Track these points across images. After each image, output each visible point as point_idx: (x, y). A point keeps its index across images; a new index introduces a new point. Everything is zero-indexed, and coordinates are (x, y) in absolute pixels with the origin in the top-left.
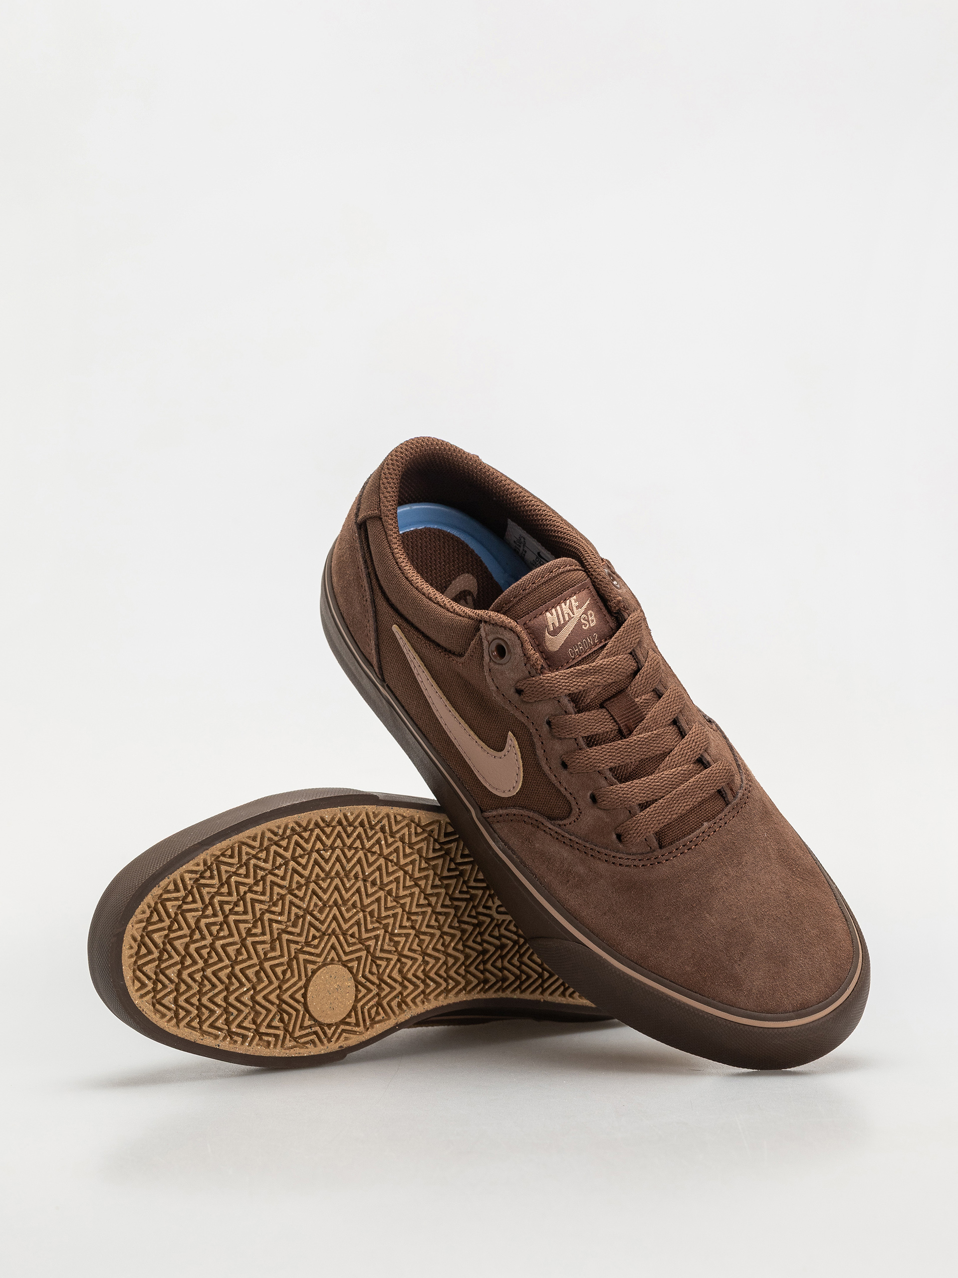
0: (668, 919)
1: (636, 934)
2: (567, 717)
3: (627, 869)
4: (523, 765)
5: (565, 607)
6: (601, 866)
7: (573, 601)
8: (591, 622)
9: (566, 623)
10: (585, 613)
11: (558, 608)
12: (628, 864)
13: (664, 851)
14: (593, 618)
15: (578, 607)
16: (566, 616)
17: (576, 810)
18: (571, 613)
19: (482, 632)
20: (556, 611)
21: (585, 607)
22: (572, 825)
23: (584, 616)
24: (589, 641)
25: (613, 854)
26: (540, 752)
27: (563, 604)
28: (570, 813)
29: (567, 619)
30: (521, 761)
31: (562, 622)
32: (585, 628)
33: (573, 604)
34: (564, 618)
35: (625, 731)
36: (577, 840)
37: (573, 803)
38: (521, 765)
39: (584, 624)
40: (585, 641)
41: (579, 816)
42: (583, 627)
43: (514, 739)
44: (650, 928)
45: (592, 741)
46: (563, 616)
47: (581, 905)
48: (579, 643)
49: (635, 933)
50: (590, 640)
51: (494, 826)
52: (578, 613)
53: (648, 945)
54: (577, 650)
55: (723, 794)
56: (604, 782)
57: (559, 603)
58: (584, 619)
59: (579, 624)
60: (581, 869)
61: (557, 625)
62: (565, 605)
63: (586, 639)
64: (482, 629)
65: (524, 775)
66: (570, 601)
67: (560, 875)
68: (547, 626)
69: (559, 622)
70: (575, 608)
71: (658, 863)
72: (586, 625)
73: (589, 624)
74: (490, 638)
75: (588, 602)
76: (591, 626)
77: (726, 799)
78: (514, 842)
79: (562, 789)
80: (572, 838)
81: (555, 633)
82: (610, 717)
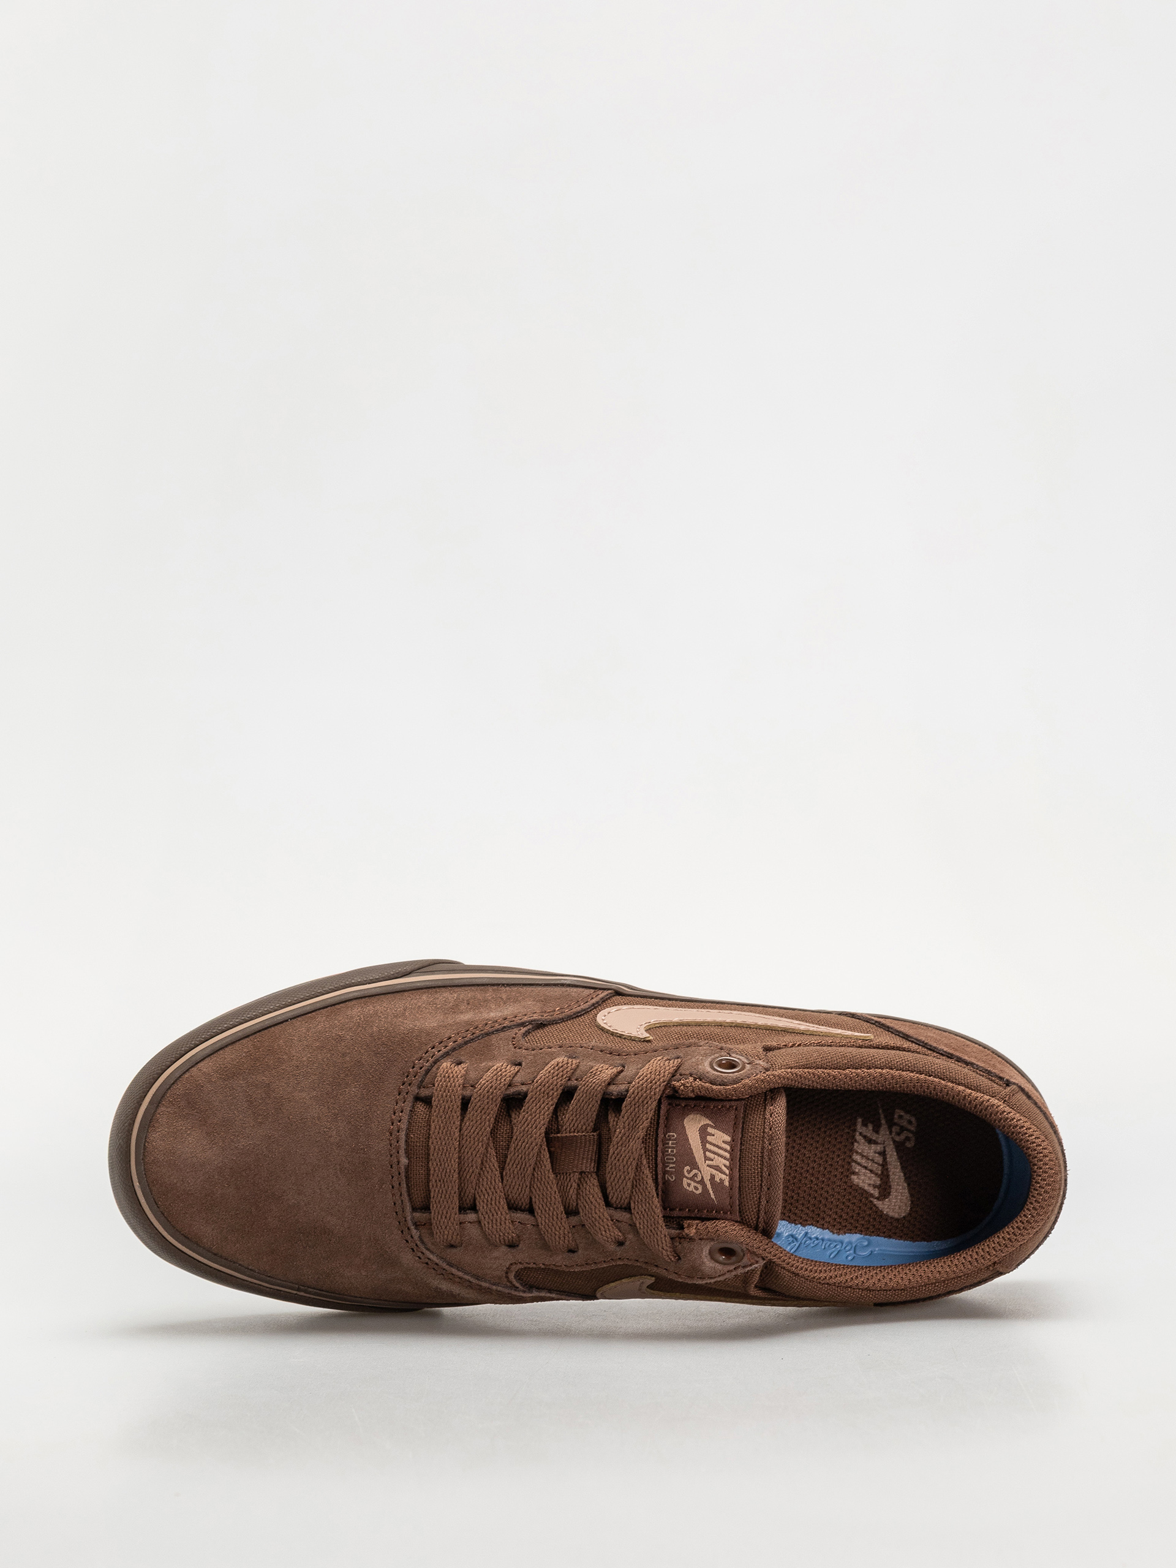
5: (723, 1163)
7: (723, 1177)
8: (689, 1181)
9: (705, 1150)
10: (702, 1182)
11: (727, 1155)
14: (691, 1189)
15: (713, 1177)
16: (711, 1155)
18: (710, 1163)
20: (726, 1150)
21: (709, 1186)
23: (699, 1178)
27: (727, 1163)
29: (708, 1155)
31: (708, 1146)
32: (686, 1170)
33: (720, 1174)
34: (710, 1151)
35: (553, 1134)
39: (691, 1171)
40: (673, 1159)
42: (688, 1168)
46: (714, 1153)
48: (675, 1151)
52: (706, 1172)
54: (670, 1145)
57: (732, 1159)
58: (695, 1175)
59: (694, 1165)
61: (710, 1139)
62: (725, 1166)
63: (673, 1163)
66: (724, 1173)
68: (716, 1128)
69: (711, 1144)
72: (689, 1172)
73: (687, 1178)
75: (713, 1196)
76: (685, 1179)
77: (419, 1210)
81: (703, 1132)
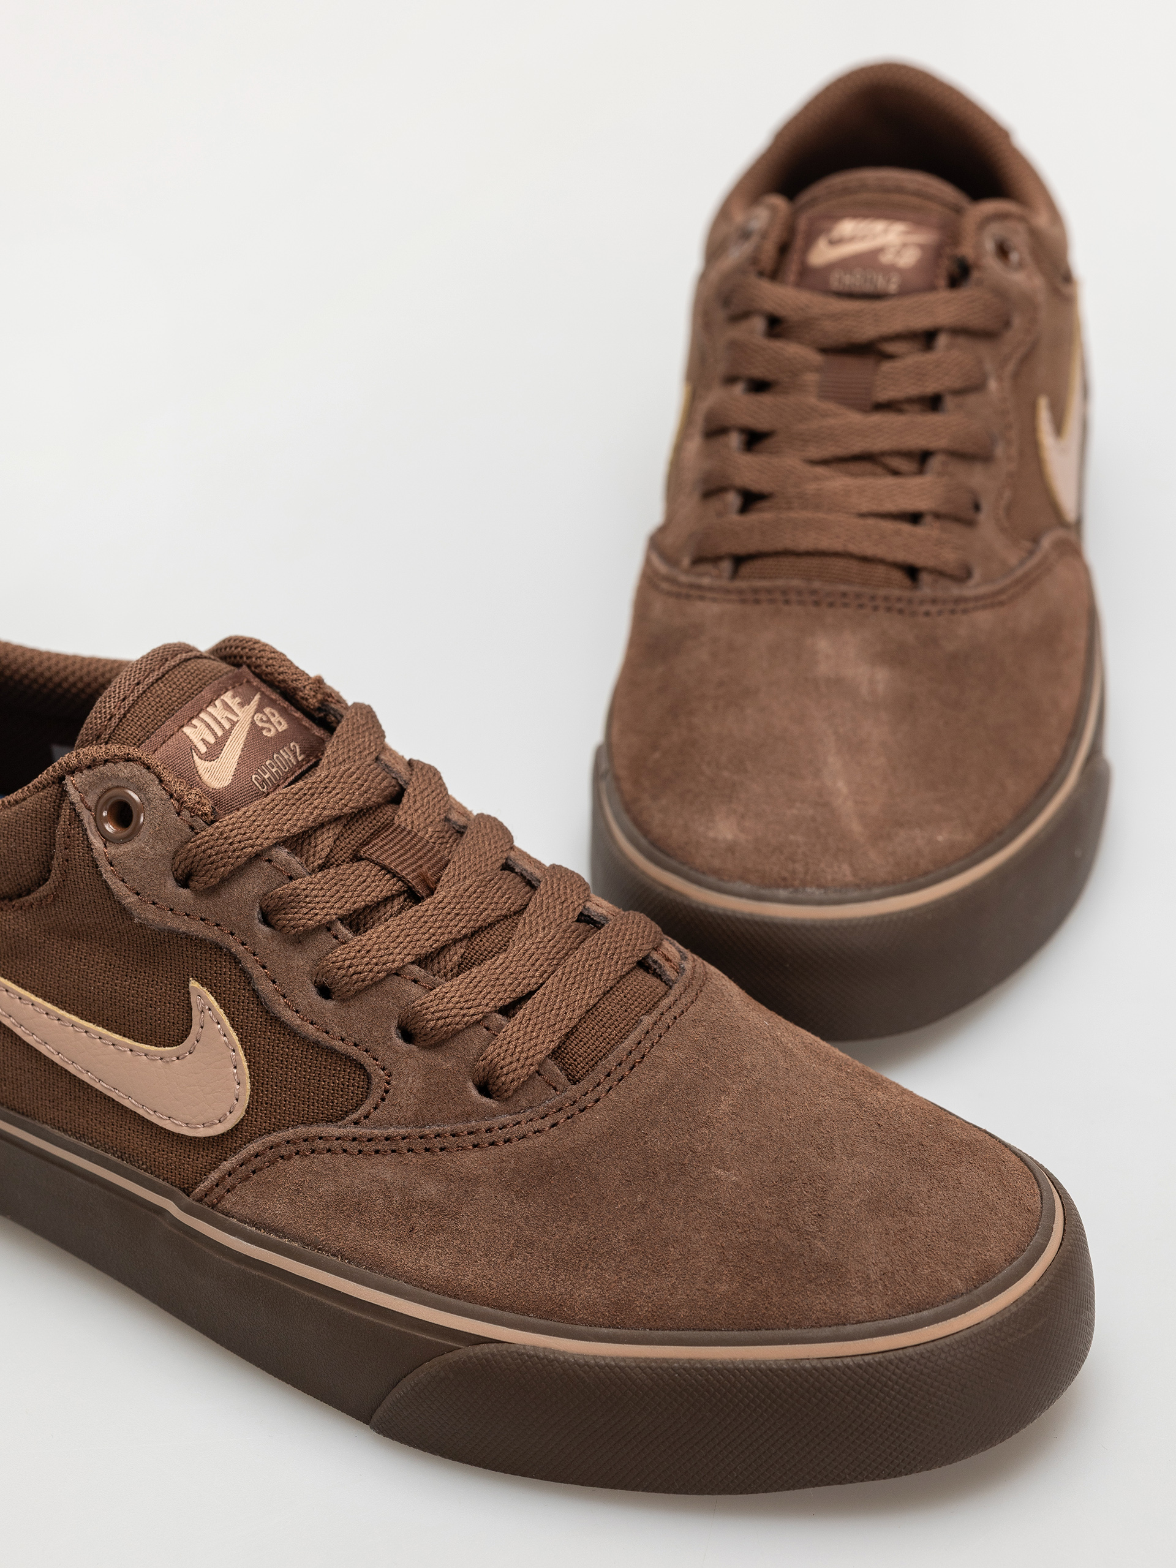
0: (643, 1206)
1: (591, 1265)
2: (295, 883)
3: (524, 1143)
4: (241, 1040)
5: (216, 710)
6: (470, 1161)
7: (228, 699)
8: (276, 724)
9: (228, 733)
10: (259, 712)
11: (203, 715)
12: (521, 1132)
13: (583, 1085)
14: (277, 718)
15: (242, 706)
16: (225, 724)
17: (378, 1076)
18: (233, 719)
19: (74, 796)
20: (201, 720)
21: (254, 704)
22: (381, 1108)
23: (259, 716)
24: (286, 757)
25: (484, 1125)
26: (265, 987)
27: (211, 708)
28: (369, 1083)
29: (227, 726)
30: (234, 1034)
32: (269, 735)
33: (230, 703)
34: (222, 728)
35: (420, 889)
36: (403, 1131)
37: (367, 1060)
38: (237, 1042)
39: (265, 729)
40: (277, 759)
41: (388, 1083)
42: (265, 733)
43: (204, 991)
44: (615, 1240)
45: (358, 921)
46: (219, 723)
47: (456, 1264)
48: (267, 762)
49: (587, 1265)
50: (287, 754)
51: (226, 1204)
52: (246, 714)
53: (624, 1275)
54: (268, 777)
55: (655, 969)
56: (415, 989)
57: (203, 708)
58: (261, 721)
59: (255, 731)
60: (431, 1189)
61: (212, 740)
62: (216, 707)
63: (279, 754)
64: (71, 790)
65: (249, 1061)
66: (224, 701)
67: (392, 1225)
68: (193, 748)
69: (215, 734)
70: (236, 708)
71: (581, 1111)
72: (268, 731)
73: (275, 727)
74: (91, 800)
75: (257, 698)
76: (280, 730)
77: (664, 978)
78: (278, 1210)
79: (338, 1045)
80: (391, 1131)
81: (212, 755)
82: (380, 871)
